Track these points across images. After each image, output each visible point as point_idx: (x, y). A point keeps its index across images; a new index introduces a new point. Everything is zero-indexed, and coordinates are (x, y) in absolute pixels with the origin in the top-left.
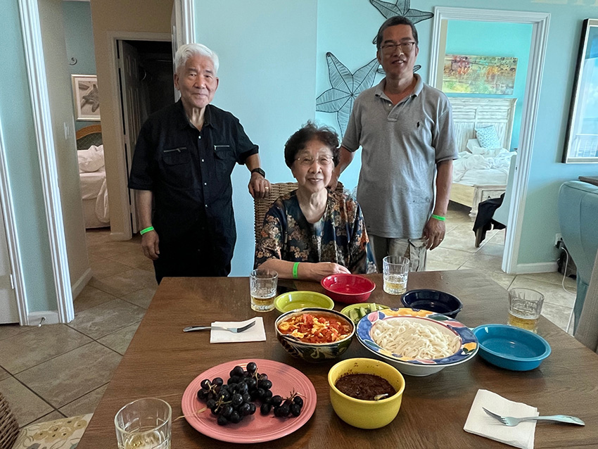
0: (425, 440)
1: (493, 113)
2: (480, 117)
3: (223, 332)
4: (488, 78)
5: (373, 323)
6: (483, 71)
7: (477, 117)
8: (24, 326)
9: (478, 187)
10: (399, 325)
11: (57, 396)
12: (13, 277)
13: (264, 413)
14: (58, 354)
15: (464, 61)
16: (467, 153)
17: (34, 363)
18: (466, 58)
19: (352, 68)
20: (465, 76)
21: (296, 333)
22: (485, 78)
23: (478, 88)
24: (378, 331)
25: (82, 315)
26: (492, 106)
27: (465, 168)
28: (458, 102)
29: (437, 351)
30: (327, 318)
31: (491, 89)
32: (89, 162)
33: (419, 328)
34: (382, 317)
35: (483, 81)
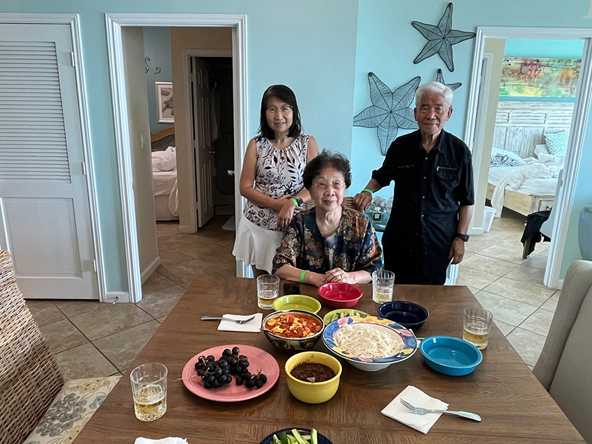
0: (349, 416)
1: (566, 118)
2: (550, 122)
3: (229, 323)
4: (561, 81)
5: (340, 326)
6: (556, 74)
7: (547, 121)
8: (103, 302)
9: (535, 197)
10: (360, 330)
11: (121, 361)
12: (96, 262)
13: (238, 384)
14: (126, 328)
15: (535, 64)
16: (534, 159)
17: (108, 334)
18: (538, 61)
19: (392, 85)
20: (536, 80)
21: (278, 329)
22: (558, 82)
23: (549, 92)
24: (341, 333)
25: (149, 297)
26: (566, 110)
27: (524, 176)
28: (526, 106)
29: (380, 352)
30: (307, 319)
31: (564, 93)
32: (165, 162)
33: (373, 334)
34: (350, 322)
35: (556, 85)
